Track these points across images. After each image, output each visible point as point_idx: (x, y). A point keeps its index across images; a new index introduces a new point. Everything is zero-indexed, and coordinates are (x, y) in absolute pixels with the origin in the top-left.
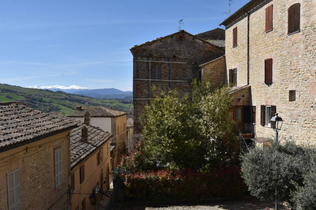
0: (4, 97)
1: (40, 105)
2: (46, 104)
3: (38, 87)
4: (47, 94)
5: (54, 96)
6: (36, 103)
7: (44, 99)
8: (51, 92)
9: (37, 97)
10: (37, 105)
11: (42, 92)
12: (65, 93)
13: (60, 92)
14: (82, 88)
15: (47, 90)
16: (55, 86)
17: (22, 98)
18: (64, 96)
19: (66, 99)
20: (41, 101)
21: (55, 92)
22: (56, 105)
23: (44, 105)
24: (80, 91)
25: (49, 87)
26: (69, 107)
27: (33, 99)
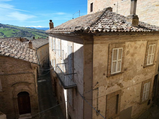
0: (12, 30)
1: (27, 34)
2: (29, 33)
3: (25, 26)
4: (29, 29)
5: (32, 30)
6: (25, 33)
7: (28, 32)
8: (31, 28)
9: (25, 31)
10: (26, 34)
11: (27, 29)
12: (36, 29)
13: (34, 29)
14: (43, 27)
15: (29, 28)
16: (32, 26)
17: (19, 31)
18: (36, 30)
19: (37, 32)
20: (27, 32)
21: (33, 29)
22: (33, 34)
23: (29, 34)
24: (42, 28)
25: (29, 27)
26: (39, 35)
27: (24, 31)
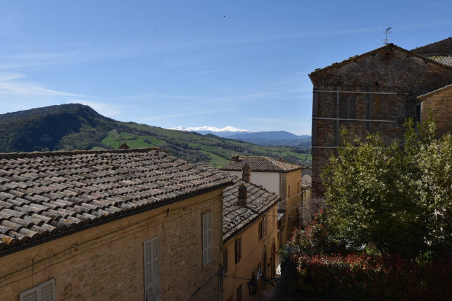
0: (142, 141)
1: (184, 152)
2: (192, 151)
3: (183, 128)
4: (195, 137)
5: (203, 142)
6: (180, 150)
7: (190, 145)
8: (199, 135)
9: (181, 142)
10: (181, 152)
11: (188, 135)
12: (217, 137)
13: (210, 136)
14: (240, 130)
15: (195, 133)
16: (204, 127)
17: (163, 143)
18: (215, 141)
19: (219, 145)
20: (186, 147)
21: (205, 136)
22: (205, 153)
23: (190, 153)
24: (237, 134)
25: (197, 129)
26: (222, 156)
27: (177, 145)
